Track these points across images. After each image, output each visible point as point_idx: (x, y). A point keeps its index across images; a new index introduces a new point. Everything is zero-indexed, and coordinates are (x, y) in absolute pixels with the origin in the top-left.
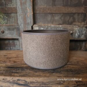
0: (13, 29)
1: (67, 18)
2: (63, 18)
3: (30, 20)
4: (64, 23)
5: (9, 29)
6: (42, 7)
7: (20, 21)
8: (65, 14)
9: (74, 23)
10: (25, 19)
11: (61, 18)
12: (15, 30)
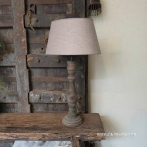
0: (13, 96)
1: (58, 86)
2: (54, 85)
3: (27, 88)
4: (55, 89)
5: (10, 96)
6: (37, 77)
7: (19, 89)
8: (56, 83)
9: (63, 89)
10: (22, 88)
11: (52, 85)
12: (15, 96)
